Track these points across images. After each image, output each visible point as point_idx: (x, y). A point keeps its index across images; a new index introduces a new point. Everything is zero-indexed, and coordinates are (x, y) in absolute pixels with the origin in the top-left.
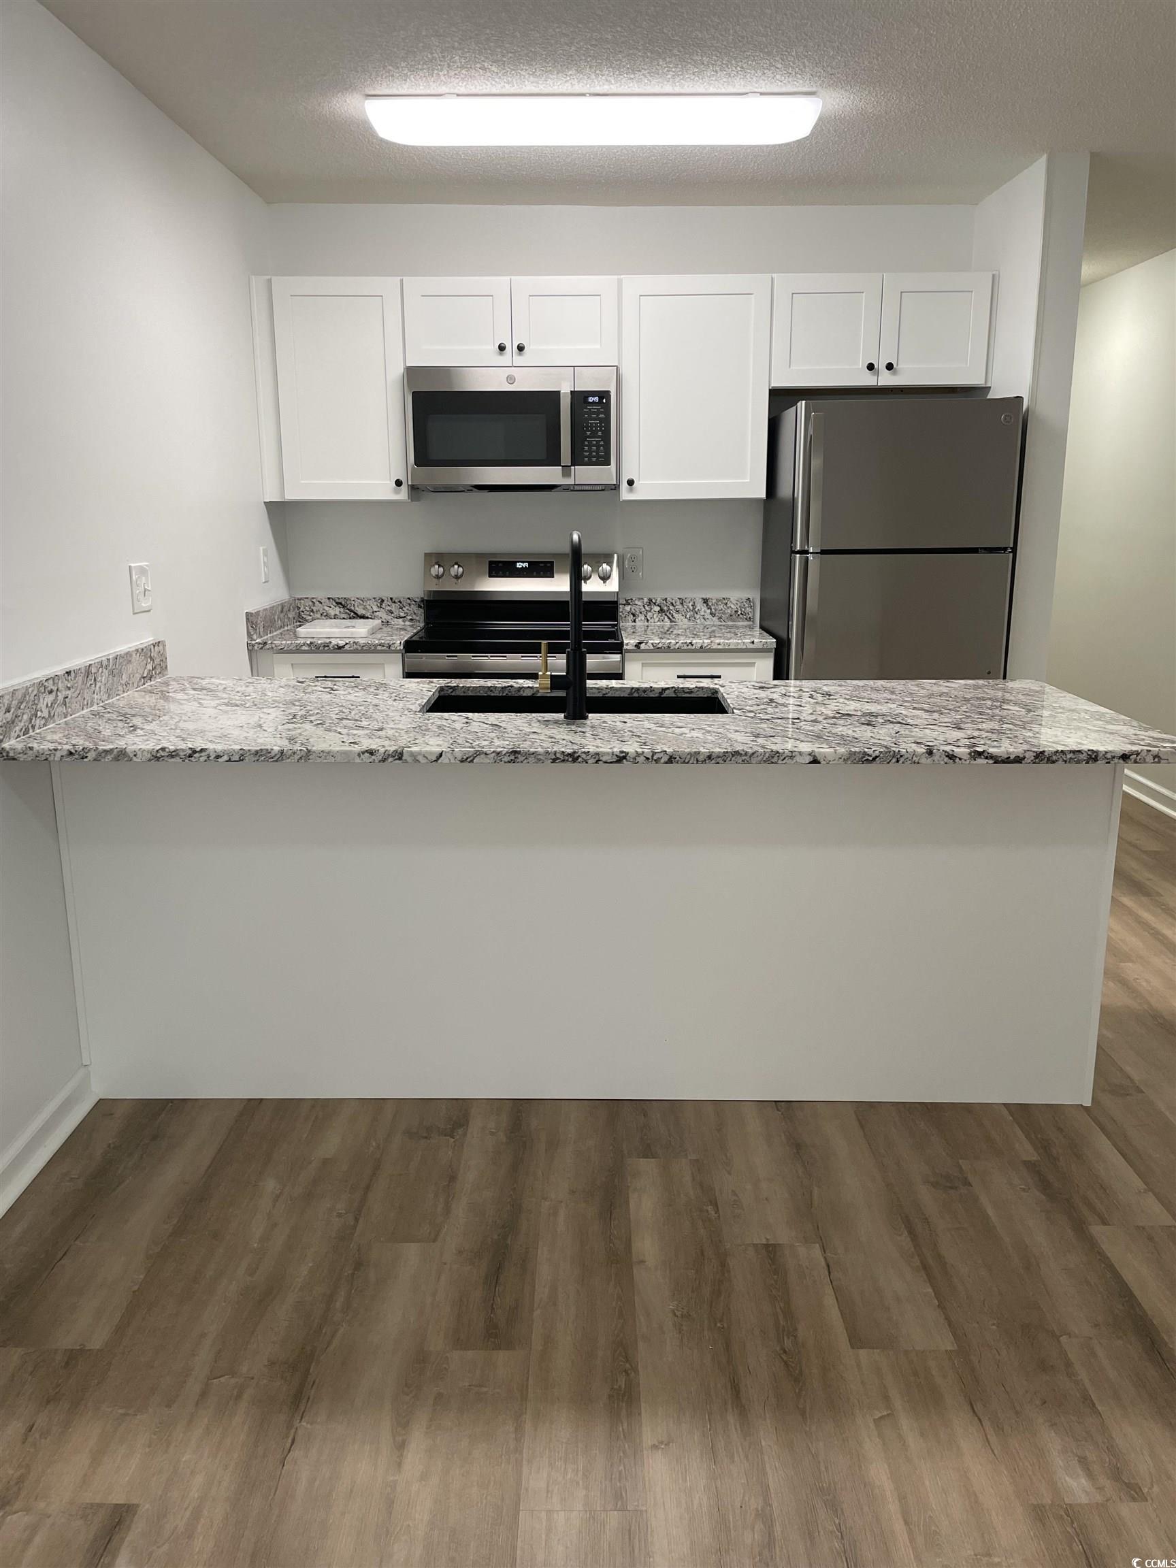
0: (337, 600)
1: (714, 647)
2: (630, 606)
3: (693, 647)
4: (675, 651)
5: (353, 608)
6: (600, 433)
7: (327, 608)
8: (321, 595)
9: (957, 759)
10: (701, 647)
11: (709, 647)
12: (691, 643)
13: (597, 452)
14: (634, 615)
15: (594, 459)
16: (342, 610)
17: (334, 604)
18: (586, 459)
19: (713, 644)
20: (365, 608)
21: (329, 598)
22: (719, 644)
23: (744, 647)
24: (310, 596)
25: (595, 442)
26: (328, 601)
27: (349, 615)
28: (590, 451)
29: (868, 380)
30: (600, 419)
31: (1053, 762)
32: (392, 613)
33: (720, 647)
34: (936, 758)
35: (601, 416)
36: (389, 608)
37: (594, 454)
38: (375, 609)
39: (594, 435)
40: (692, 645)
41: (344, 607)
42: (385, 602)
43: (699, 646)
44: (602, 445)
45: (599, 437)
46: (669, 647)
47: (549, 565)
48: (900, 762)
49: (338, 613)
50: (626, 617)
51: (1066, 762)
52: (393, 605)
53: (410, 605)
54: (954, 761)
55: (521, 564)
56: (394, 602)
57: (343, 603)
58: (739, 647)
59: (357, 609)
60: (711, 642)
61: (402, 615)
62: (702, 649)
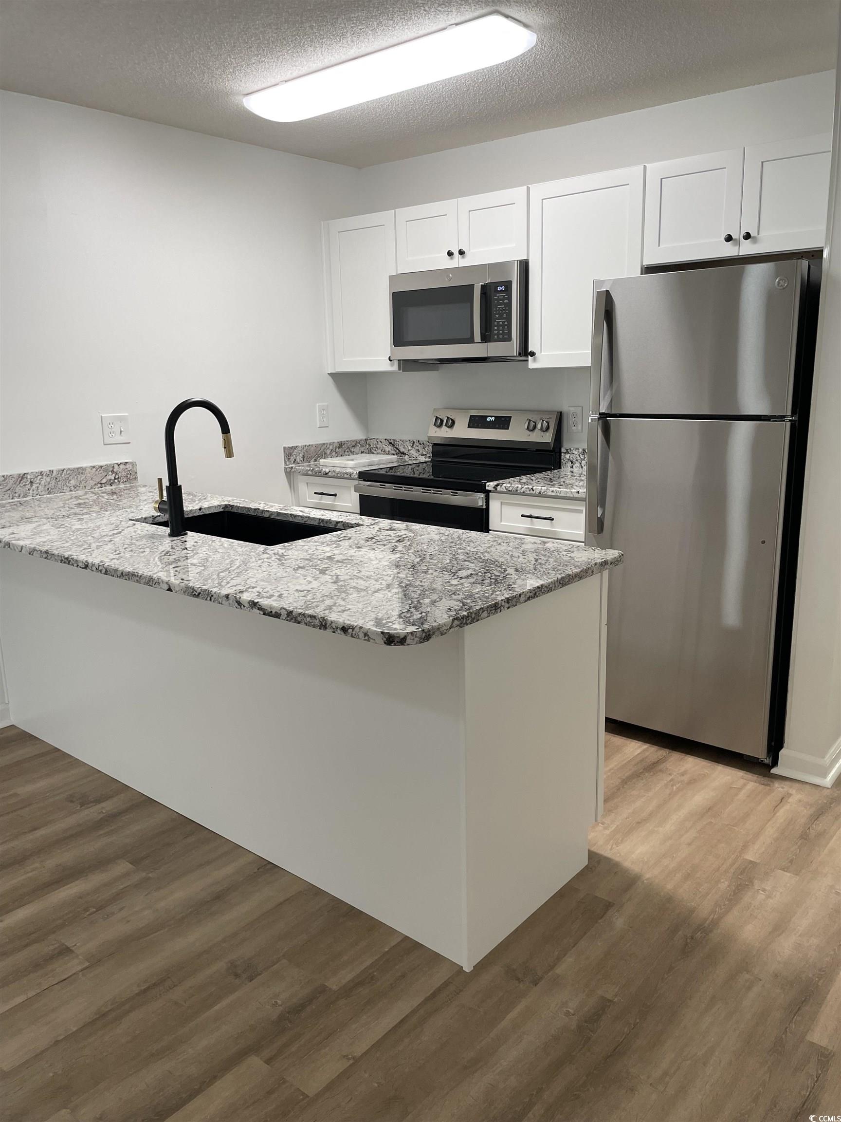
0: (390, 441)
1: (549, 494)
2: (569, 455)
3: (534, 493)
4: (521, 494)
5: (398, 447)
6: (505, 316)
7: (385, 446)
8: (382, 437)
9: (242, 607)
10: (540, 493)
11: (545, 493)
12: (532, 489)
13: (503, 330)
14: (572, 463)
15: (501, 336)
16: (392, 448)
17: (388, 443)
18: (496, 337)
19: (548, 491)
20: (404, 447)
21: (385, 439)
22: (553, 491)
23: (572, 496)
24: (376, 437)
25: (501, 323)
26: (385, 441)
27: (396, 451)
28: (498, 330)
29: (729, 251)
30: (504, 304)
31: (299, 623)
32: (419, 451)
33: (553, 494)
34: (231, 602)
35: (506, 301)
36: (417, 448)
37: (501, 332)
38: (410, 448)
39: (501, 317)
40: (533, 490)
41: (393, 446)
42: (415, 443)
43: (538, 492)
44: (506, 325)
45: (504, 319)
46: (517, 491)
47: (508, 419)
48: (212, 600)
49: (390, 450)
50: (566, 463)
51: (306, 624)
52: (420, 446)
53: (429, 446)
54: (241, 607)
55: (490, 418)
56: (420, 444)
57: (393, 443)
58: (568, 495)
59: (400, 447)
60: (547, 489)
61: (425, 453)
62: (540, 495)
